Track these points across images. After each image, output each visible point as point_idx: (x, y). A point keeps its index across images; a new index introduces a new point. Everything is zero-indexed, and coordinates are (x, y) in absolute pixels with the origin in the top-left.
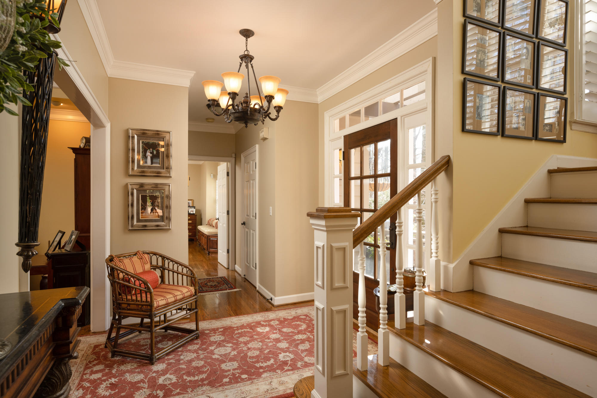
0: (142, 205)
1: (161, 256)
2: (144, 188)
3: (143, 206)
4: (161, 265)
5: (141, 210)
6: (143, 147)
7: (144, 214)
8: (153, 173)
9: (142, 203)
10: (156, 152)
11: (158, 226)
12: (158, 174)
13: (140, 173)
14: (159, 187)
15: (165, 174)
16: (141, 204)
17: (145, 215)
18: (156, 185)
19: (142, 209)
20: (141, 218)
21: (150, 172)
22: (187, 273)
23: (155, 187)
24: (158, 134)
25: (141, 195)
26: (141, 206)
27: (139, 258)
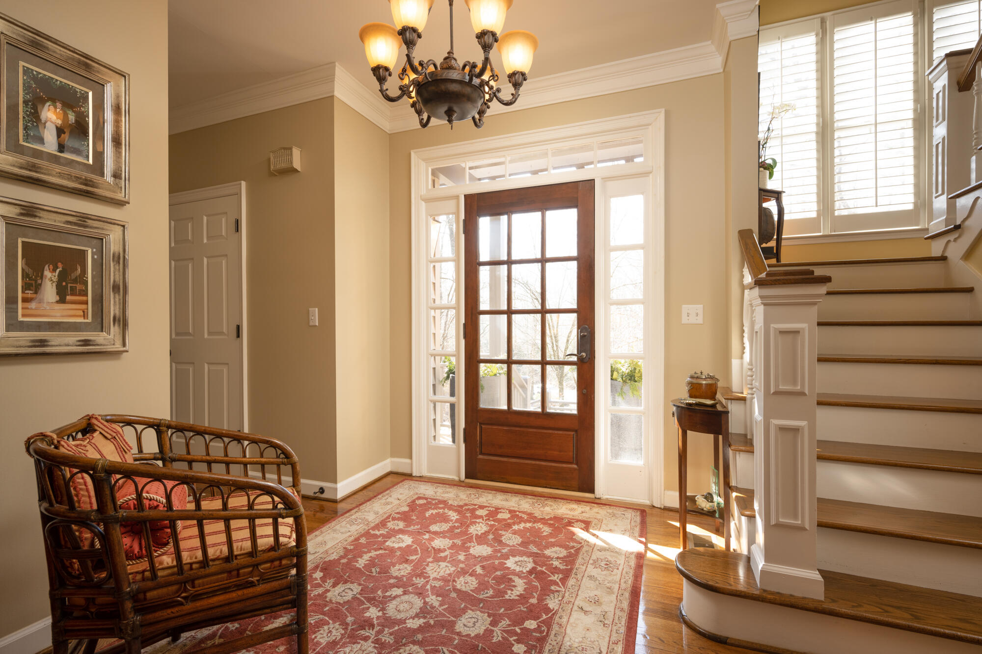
0: (25, 275)
1: (150, 425)
2: (37, 220)
3: (30, 279)
4: (156, 450)
5: (23, 292)
6: (30, 87)
7: (33, 305)
8: (69, 179)
9: (26, 267)
10: (76, 117)
11: (86, 343)
12: (86, 185)
13: (21, 168)
14: (91, 227)
15: (110, 190)
16: (23, 270)
17: (36, 309)
18: (83, 219)
19: (26, 287)
20: (23, 316)
21: (60, 175)
22: (245, 456)
23: (75, 224)
24: (87, 67)
25: (23, 242)
26: (23, 279)
27: (109, 437)
